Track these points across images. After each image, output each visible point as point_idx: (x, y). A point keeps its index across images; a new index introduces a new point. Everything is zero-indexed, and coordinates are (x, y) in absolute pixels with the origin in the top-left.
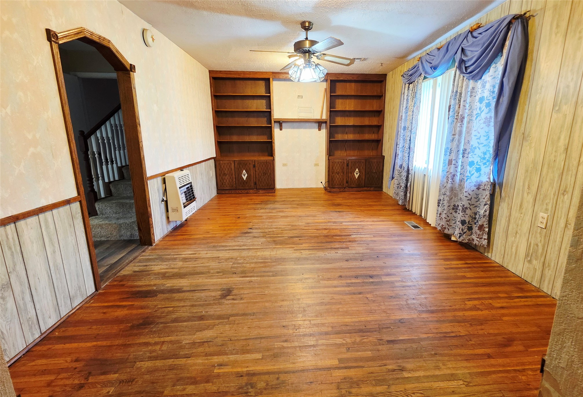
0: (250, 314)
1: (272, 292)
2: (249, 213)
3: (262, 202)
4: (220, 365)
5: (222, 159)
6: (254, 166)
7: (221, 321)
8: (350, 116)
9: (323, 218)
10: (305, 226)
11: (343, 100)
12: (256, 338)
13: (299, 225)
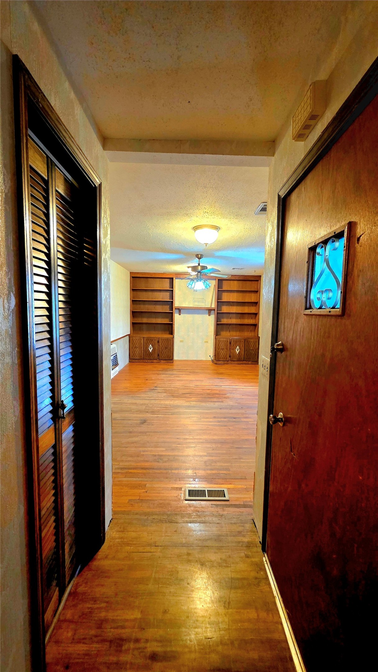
0: (158, 432)
1: (171, 423)
2: (154, 377)
3: (164, 370)
4: (144, 451)
5: (135, 336)
6: (158, 342)
7: (142, 434)
8: (233, 305)
9: (208, 382)
10: (194, 387)
11: (228, 293)
12: (163, 442)
13: (190, 386)
